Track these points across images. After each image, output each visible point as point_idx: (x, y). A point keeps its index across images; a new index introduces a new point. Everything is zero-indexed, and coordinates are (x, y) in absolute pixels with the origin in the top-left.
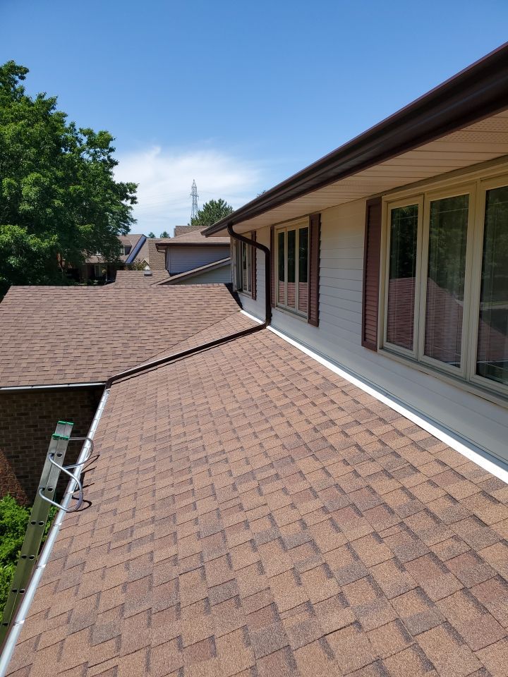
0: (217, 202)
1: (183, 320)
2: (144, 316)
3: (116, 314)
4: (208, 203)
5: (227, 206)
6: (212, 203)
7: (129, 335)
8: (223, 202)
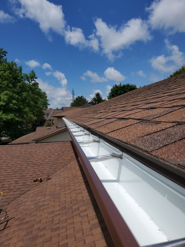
0: (81, 97)
1: (49, 164)
2: (30, 162)
3: (17, 161)
4: (77, 97)
5: (84, 98)
6: (79, 97)
7: (21, 175)
8: (83, 97)
